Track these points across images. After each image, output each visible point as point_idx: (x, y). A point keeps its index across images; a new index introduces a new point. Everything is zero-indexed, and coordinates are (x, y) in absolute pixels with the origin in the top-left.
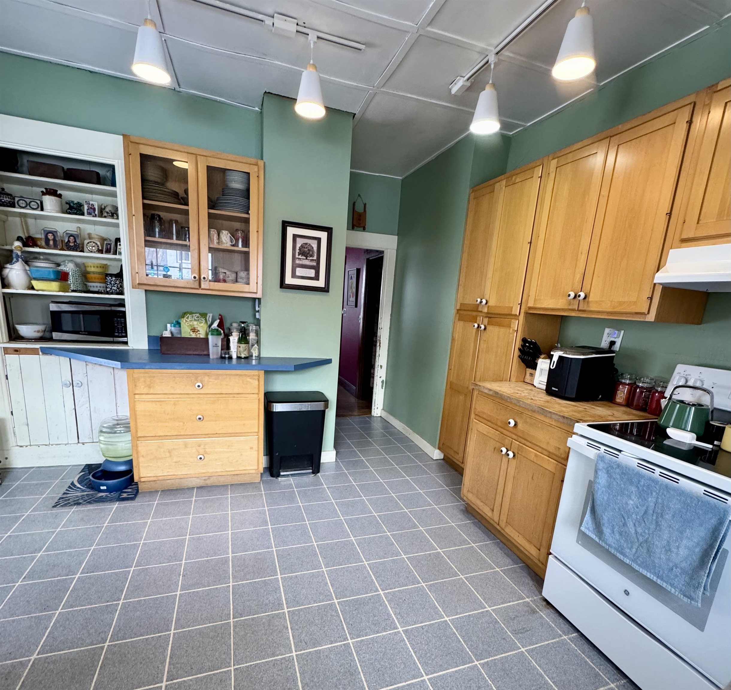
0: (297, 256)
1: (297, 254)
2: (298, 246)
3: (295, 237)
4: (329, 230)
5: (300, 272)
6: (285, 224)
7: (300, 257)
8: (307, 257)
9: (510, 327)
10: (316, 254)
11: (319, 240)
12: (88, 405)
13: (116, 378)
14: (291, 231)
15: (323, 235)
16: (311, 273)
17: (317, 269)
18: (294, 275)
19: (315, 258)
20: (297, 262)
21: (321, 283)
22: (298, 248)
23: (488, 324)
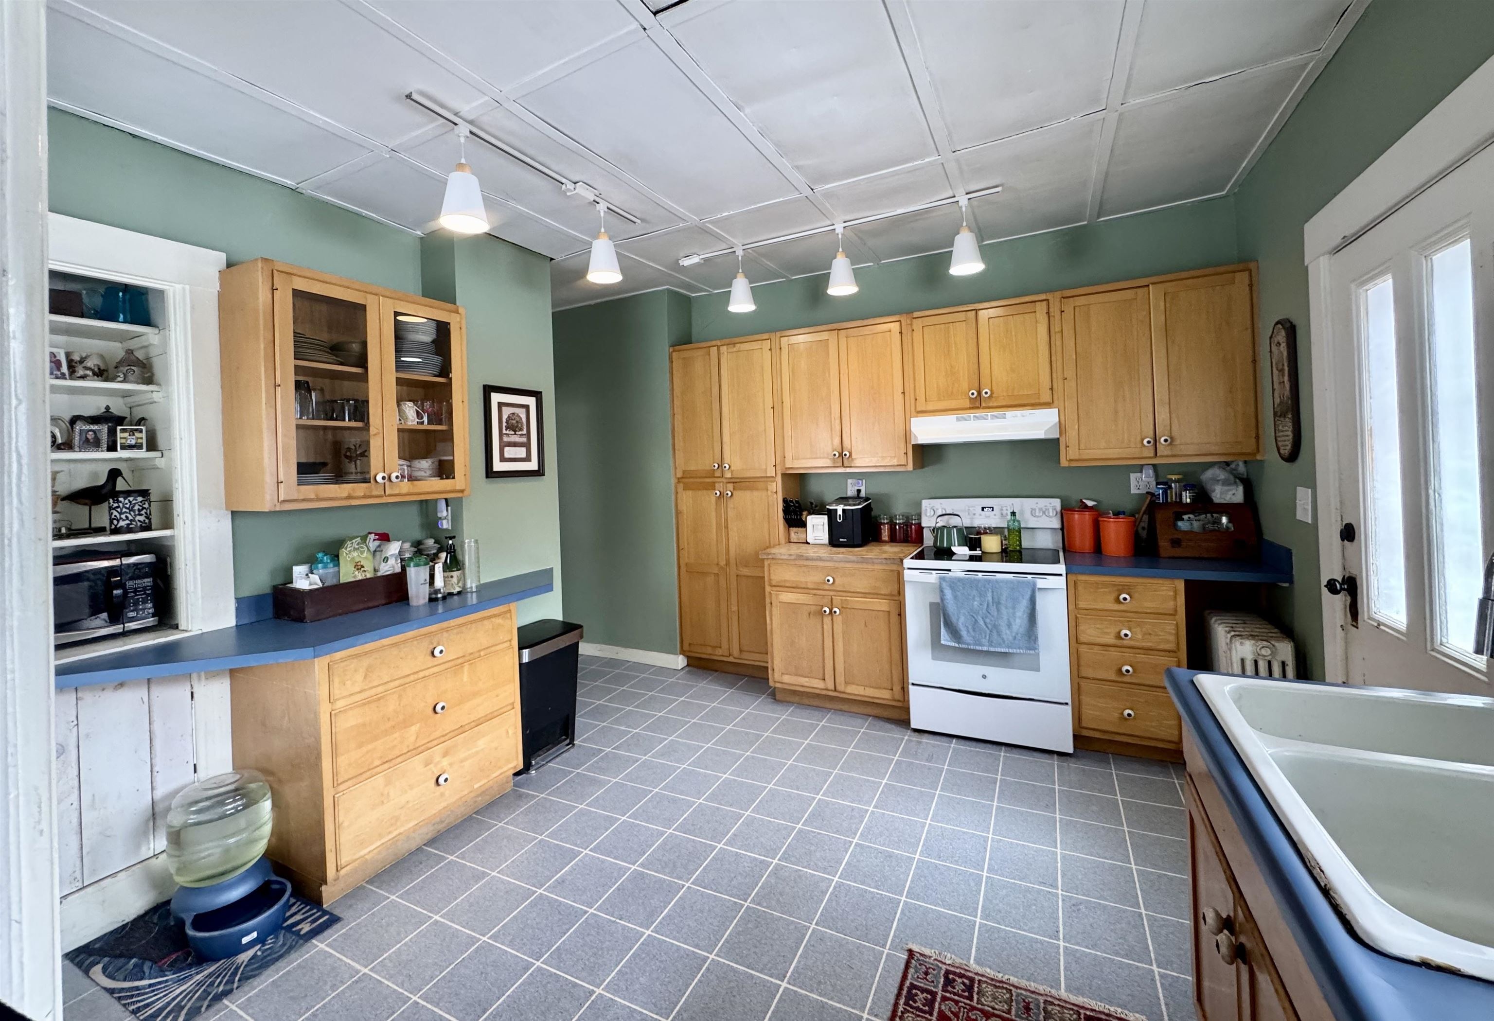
0: (504, 432)
1: (504, 428)
2: (505, 417)
3: (501, 405)
4: (537, 395)
5: (509, 452)
6: (488, 390)
7: (508, 432)
8: (515, 431)
9: (767, 490)
10: (525, 427)
11: (527, 407)
12: (74, 797)
13: (155, 709)
14: (496, 398)
15: (531, 401)
16: (521, 452)
17: (527, 445)
18: (503, 459)
19: (525, 432)
20: (505, 439)
21: (533, 465)
22: (504, 420)
23: (734, 489)
